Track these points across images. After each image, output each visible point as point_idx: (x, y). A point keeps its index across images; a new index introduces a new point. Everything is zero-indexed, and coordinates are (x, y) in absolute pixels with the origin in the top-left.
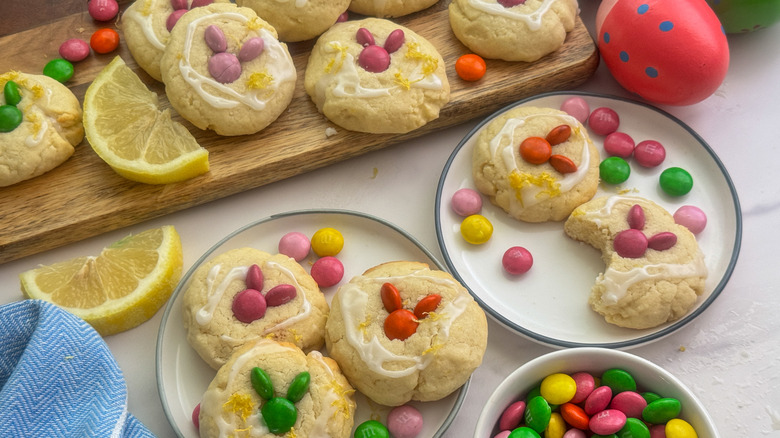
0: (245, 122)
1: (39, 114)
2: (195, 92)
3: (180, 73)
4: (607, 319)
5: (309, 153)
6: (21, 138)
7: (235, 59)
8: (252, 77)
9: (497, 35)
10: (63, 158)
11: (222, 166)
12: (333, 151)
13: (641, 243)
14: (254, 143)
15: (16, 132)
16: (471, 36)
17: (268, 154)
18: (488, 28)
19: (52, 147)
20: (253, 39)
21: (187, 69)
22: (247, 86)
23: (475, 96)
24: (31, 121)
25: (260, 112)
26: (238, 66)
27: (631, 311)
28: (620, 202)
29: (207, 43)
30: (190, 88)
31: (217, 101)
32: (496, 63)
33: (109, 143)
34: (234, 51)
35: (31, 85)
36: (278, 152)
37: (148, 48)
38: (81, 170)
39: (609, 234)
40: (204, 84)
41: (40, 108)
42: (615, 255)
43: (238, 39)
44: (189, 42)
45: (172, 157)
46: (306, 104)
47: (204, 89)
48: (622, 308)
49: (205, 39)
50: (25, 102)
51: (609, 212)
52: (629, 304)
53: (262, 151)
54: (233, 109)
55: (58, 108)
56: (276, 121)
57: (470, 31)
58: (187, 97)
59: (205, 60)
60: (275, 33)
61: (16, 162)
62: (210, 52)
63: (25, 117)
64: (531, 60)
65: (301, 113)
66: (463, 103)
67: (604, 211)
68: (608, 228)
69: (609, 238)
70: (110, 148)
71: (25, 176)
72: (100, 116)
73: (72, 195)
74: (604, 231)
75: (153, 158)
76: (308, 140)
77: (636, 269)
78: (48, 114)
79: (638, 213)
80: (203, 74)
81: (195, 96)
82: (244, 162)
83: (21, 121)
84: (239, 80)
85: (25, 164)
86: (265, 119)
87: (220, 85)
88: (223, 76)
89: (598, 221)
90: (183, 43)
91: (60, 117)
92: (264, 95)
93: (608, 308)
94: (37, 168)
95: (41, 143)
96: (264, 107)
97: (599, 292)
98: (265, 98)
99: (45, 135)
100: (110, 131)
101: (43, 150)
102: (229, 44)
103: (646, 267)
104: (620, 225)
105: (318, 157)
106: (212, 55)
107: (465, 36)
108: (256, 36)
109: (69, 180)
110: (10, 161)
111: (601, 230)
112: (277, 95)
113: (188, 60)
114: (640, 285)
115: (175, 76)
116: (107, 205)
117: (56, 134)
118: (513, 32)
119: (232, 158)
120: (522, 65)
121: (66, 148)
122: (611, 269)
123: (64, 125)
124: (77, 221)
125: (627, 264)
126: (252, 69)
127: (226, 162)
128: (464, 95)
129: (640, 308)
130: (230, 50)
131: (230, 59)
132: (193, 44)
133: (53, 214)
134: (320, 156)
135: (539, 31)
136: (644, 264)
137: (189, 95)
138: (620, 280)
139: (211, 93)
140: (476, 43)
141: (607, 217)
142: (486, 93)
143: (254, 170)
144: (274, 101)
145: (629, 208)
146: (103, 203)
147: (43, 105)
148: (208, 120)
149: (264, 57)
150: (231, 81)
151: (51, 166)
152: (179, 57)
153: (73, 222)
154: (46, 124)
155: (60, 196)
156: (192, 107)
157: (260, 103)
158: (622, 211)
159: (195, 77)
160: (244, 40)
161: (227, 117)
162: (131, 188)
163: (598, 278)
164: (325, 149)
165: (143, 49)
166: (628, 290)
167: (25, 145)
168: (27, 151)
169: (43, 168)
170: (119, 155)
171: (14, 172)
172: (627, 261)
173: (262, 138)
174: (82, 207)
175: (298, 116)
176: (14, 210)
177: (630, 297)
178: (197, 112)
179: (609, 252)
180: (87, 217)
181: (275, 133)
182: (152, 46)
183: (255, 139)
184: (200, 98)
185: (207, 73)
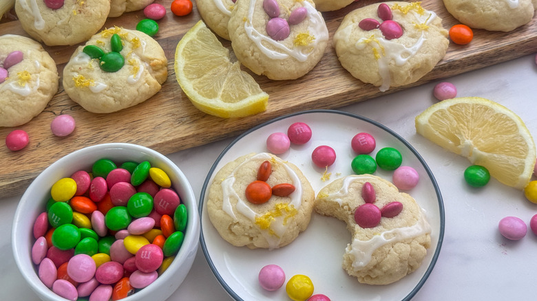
0: (292, 70)
1: (138, 60)
2: (256, 46)
3: (245, 32)
4: (360, 280)
5: (338, 95)
6: (125, 77)
7: (286, 23)
8: (299, 36)
9: (484, 11)
10: (153, 93)
11: (271, 103)
12: (355, 94)
13: (375, 214)
14: (296, 86)
15: (120, 72)
16: (462, 11)
17: (306, 95)
18: (476, 5)
19: (146, 84)
20: (298, 8)
21: (251, 29)
22: (295, 43)
23: (465, 56)
24: (132, 64)
25: (303, 63)
26: (288, 28)
27: (378, 272)
28: (354, 182)
29: (265, 10)
30: (252, 43)
31: (273, 54)
32: (481, 32)
33: (194, 85)
34: (284, 17)
35: (131, 38)
36: (314, 94)
37: (217, 14)
38: (166, 102)
39: (349, 209)
40: (263, 41)
41: (138, 55)
42: (357, 227)
43: (288, 8)
44: (252, 9)
45: (241, 98)
46: (334, 58)
47: (262, 44)
48: (370, 270)
49: (263, 7)
50: (126, 51)
51: (347, 191)
52: (375, 267)
53: (301, 92)
54: (284, 60)
55: (150, 56)
56: (312, 71)
57: (461, 7)
58: (249, 50)
59: (264, 23)
60: (314, 4)
61: (120, 95)
62: (267, 17)
63: (127, 61)
64: (507, 31)
65: (330, 65)
66: (456, 61)
67: (342, 192)
68: (348, 205)
69: (350, 213)
70: (194, 89)
71: (125, 106)
72: (187, 64)
73: (159, 121)
74: (345, 207)
75: (227, 98)
76: (336, 86)
77: (375, 237)
78: (143, 60)
79: (370, 189)
80: (262, 33)
81: (256, 50)
82: (289, 100)
83: (123, 64)
84: (289, 38)
85: (126, 96)
86: (306, 68)
87: (275, 41)
88: (278, 35)
89: (339, 200)
90: (248, 10)
91: (152, 62)
92: (306, 50)
93: (358, 272)
94: (134, 100)
95: (139, 82)
96: (306, 58)
97: (350, 260)
98: (307, 53)
99: (142, 75)
100: (194, 76)
101: (140, 86)
102: (281, 11)
103: (383, 234)
104: (357, 201)
105: (344, 98)
106: (269, 20)
107: (457, 11)
108: (301, 6)
109: (156, 109)
110: (115, 94)
111: (343, 207)
112: (316, 50)
113: (251, 23)
114: (381, 249)
115: (240, 34)
116: (186, 129)
117: (149, 75)
118: (496, 8)
119: (279, 97)
120: (500, 34)
121: (156, 86)
122: (356, 240)
123: (154, 68)
124: (163, 141)
125: (368, 234)
126: (299, 31)
127: (274, 100)
128: (456, 55)
129: (384, 269)
130: (282, 15)
131: (281, 22)
132: (255, 10)
133: (145, 135)
134: (346, 98)
135: (517, 9)
136: (381, 231)
137: (251, 48)
138: (365, 248)
139: (268, 48)
140: (465, 16)
141: (346, 196)
142: (473, 54)
143: (296, 106)
144: (314, 55)
145: (361, 186)
146: (182, 128)
147: (139, 53)
148: (264, 67)
149: (306, 22)
150: (282, 39)
151: (144, 99)
152: (245, 20)
153: (160, 142)
154: (142, 67)
155: (151, 121)
156: (253, 58)
157: (304, 56)
158: (357, 189)
159: (256, 35)
160: (292, 9)
161: (279, 66)
162: (204, 117)
163: (347, 249)
164: (350, 93)
165: (212, 13)
166: (373, 255)
167: (127, 82)
168: (128, 87)
169: (138, 100)
170: (201, 94)
171: (118, 103)
172: (368, 231)
173: (302, 82)
174: (167, 131)
175: (328, 67)
176: (115, 131)
177: (374, 261)
178: (256, 61)
179: (352, 225)
180: (171, 139)
181: (311, 79)
182: (220, 11)
183: (296, 83)
184: (260, 51)
185: (265, 32)
